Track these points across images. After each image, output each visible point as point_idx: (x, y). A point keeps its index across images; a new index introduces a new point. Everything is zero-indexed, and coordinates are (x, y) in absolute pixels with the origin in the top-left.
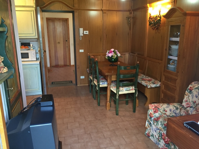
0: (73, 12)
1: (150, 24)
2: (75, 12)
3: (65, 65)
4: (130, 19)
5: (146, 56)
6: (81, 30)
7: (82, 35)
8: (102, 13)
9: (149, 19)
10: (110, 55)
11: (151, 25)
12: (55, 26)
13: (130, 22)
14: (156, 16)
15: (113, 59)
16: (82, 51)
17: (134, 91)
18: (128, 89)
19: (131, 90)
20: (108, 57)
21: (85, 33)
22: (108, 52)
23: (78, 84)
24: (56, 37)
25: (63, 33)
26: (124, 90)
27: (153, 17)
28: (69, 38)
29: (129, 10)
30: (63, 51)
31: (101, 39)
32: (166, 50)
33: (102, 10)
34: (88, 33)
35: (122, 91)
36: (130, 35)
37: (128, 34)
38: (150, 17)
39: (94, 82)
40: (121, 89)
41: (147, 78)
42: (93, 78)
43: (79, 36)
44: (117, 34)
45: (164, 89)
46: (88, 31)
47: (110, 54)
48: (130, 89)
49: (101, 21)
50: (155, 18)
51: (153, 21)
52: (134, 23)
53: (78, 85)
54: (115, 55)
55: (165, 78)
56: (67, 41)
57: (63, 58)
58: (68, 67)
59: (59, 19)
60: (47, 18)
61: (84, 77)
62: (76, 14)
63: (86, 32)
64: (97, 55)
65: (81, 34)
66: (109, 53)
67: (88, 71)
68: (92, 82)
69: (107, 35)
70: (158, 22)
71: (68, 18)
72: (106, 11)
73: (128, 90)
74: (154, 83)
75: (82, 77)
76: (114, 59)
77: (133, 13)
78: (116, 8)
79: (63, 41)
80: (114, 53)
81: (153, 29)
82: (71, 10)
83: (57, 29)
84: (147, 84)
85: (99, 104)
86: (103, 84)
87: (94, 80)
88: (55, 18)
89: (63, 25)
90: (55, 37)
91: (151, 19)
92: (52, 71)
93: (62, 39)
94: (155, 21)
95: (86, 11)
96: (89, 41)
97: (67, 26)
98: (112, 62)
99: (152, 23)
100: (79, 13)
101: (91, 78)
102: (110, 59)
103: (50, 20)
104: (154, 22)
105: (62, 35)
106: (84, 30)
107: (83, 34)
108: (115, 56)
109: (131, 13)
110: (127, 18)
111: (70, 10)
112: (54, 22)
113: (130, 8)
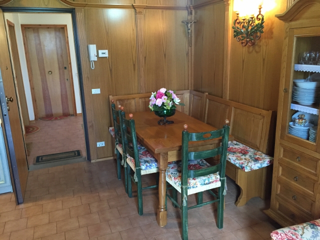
0: (72, 11)
1: (237, 33)
2: (76, 10)
3: (66, 115)
4: (189, 25)
5: (228, 98)
6: (93, 48)
7: (96, 59)
8: (134, 13)
9: (235, 24)
10: (159, 102)
11: (240, 36)
12: (42, 40)
13: (189, 31)
14: (252, 18)
15: (165, 109)
16: (96, 91)
17: (218, 184)
18: (207, 182)
19: (213, 182)
20: (155, 105)
21: (101, 55)
22: (152, 96)
23: (92, 158)
24: (44, 61)
25: (57, 54)
26: (199, 184)
27: (244, 20)
28: (70, 63)
29: (187, 7)
30: (60, 87)
31: (134, 65)
32: (286, 91)
33: (133, 7)
34: (107, 55)
35: (193, 187)
36: (191, 55)
37: (187, 54)
38: (237, 20)
39: (128, 160)
40: (192, 182)
41: (236, 147)
42: (125, 152)
43: (90, 61)
44: (165, 55)
45: (282, 175)
46: (106, 51)
47: (159, 100)
48: (211, 181)
49: (133, 30)
50: (249, 22)
51: (243, 27)
52: (198, 32)
53: (92, 161)
54: (169, 101)
55: (284, 151)
56: (65, 68)
57: (60, 102)
58: (72, 118)
59: (48, 27)
60: (22, 26)
61: (103, 143)
62: (79, 16)
63: (104, 53)
64: (128, 99)
65: (93, 58)
66: (156, 98)
67: (112, 133)
68: (123, 161)
69: (145, 57)
70: (256, 30)
71: (66, 25)
72: (141, 10)
73: (207, 184)
74: (256, 160)
75: (100, 144)
76: (167, 110)
77: (196, 13)
78: (162, 3)
79: (59, 69)
80: (166, 97)
81: (244, 44)
82: (69, 7)
83: (44, 46)
84: (241, 161)
85: (141, 212)
86: (149, 169)
87: (127, 157)
88: (40, 25)
89: (56, 38)
90: (41, 62)
91: (238, 23)
92: (38, 129)
93: (56, 65)
94: (250, 28)
95: (100, 10)
96: (111, 70)
97: (65, 39)
98: (164, 116)
99: (242, 33)
100: (85, 12)
101: (120, 150)
102: (159, 110)
103: (29, 28)
104: (247, 30)
105: (55, 57)
106: (98, 48)
107: (98, 56)
108: (169, 104)
109: (191, 14)
110: (183, 22)
111: (66, 7)
112: (38, 33)
113: (189, 4)
